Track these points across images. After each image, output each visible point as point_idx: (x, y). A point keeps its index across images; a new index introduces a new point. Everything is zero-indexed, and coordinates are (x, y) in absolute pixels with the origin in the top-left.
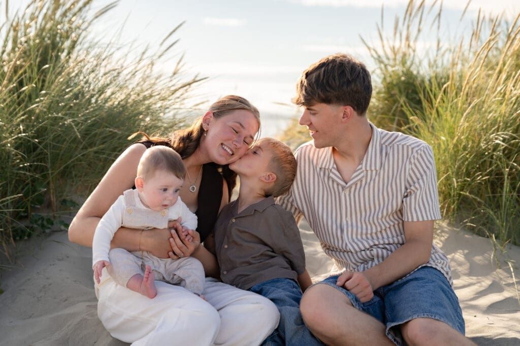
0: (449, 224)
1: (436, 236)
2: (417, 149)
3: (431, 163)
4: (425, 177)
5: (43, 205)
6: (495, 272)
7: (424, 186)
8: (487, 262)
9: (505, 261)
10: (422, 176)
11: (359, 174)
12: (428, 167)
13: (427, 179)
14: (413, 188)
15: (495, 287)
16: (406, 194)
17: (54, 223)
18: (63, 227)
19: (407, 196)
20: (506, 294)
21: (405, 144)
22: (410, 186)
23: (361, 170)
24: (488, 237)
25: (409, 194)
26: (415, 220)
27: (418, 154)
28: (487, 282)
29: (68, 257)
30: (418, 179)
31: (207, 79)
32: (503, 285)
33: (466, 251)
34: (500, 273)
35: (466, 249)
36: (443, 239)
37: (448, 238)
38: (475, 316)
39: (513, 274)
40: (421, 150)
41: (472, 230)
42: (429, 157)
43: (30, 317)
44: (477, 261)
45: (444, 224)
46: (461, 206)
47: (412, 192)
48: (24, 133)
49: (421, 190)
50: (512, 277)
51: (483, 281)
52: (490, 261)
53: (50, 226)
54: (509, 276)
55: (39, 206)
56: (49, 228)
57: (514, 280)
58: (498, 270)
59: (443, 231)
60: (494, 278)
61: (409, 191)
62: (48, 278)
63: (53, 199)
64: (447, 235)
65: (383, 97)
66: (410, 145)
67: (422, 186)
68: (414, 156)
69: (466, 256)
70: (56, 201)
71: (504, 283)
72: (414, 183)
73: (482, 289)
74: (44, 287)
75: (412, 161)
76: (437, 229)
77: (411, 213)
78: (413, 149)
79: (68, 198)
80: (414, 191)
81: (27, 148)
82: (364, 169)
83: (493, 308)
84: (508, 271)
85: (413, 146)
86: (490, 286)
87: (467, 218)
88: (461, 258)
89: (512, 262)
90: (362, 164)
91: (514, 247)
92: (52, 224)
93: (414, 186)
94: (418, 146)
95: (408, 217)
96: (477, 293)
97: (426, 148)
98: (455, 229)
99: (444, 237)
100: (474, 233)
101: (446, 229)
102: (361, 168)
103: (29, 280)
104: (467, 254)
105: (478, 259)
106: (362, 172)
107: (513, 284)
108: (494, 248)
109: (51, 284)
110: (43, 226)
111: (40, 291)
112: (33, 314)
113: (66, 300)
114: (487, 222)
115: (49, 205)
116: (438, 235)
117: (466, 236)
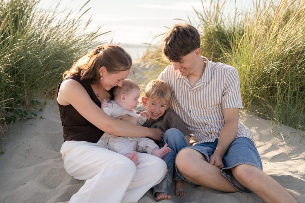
0: (247, 113)
1: (240, 119)
2: (229, 70)
3: (236, 77)
4: (233, 84)
5: (20, 104)
6: (273, 139)
7: (233, 89)
8: (269, 134)
9: (278, 133)
10: (232, 84)
11: (200, 84)
12: (235, 79)
13: (235, 86)
14: (227, 90)
15: (274, 147)
16: (223, 94)
17: (28, 114)
18: (33, 116)
19: (223, 95)
20: (280, 151)
21: (223, 68)
22: (226, 89)
23: (201, 82)
24: (269, 120)
25: (225, 94)
26: (229, 107)
27: (230, 72)
28: (269, 145)
29: (38, 133)
30: (230, 86)
31: (111, 32)
32: (278, 146)
33: (257, 128)
34: (276, 139)
35: (257, 126)
36: (243, 121)
37: (247, 120)
38: (266, 164)
39: (284, 140)
40: (231, 71)
41: (259, 116)
42: (235, 74)
43: (22, 167)
44: (263, 133)
45: (244, 113)
46: (253, 103)
47: (227, 92)
48: (11, 63)
49: (231, 91)
50: (283, 141)
51: (267, 144)
52: (270, 133)
53: (25, 115)
54: (281, 141)
55: (19, 104)
56: (25, 117)
57: (284, 143)
58: (275, 138)
59: (243, 117)
60: (273, 142)
61: (225, 92)
62: (29, 146)
63: (26, 100)
64: (246, 119)
65: (205, 40)
66: (225, 68)
67: (232, 90)
68: (228, 73)
69: (257, 130)
70: (28, 101)
71: (278, 145)
72: (228, 87)
73: (267, 148)
74: (28, 150)
75: (227, 75)
76: (240, 116)
77: (226, 104)
78: (227, 70)
79: (35, 100)
80: (228, 92)
81: (13, 71)
82: (202, 81)
83: (274, 159)
84: (281, 138)
85: (227, 68)
86: (271, 146)
87: (257, 109)
88: (254, 131)
89: (282, 133)
90: (201, 79)
91: (282, 125)
92: (27, 114)
93: (228, 89)
94: (230, 69)
95: (225, 106)
96: (265, 151)
97: (234, 70)
98: (250, 115)
99: (244, 120)
100: (260, 117)
101: (245, 115)
102: (201, 81)
103: (18, 146)
104: (257, 129)
105: (263, 132)
106: (201, 83)
107: (284, 145)
108: (272, 126)
109: (31, 149)
110: (22, 116)
111: (26, 153)
112: (23, 166)
113: (41, 158)
114: (267, 111)
115: (24, 104)
116: (241, 119)
117: (256, 119)
